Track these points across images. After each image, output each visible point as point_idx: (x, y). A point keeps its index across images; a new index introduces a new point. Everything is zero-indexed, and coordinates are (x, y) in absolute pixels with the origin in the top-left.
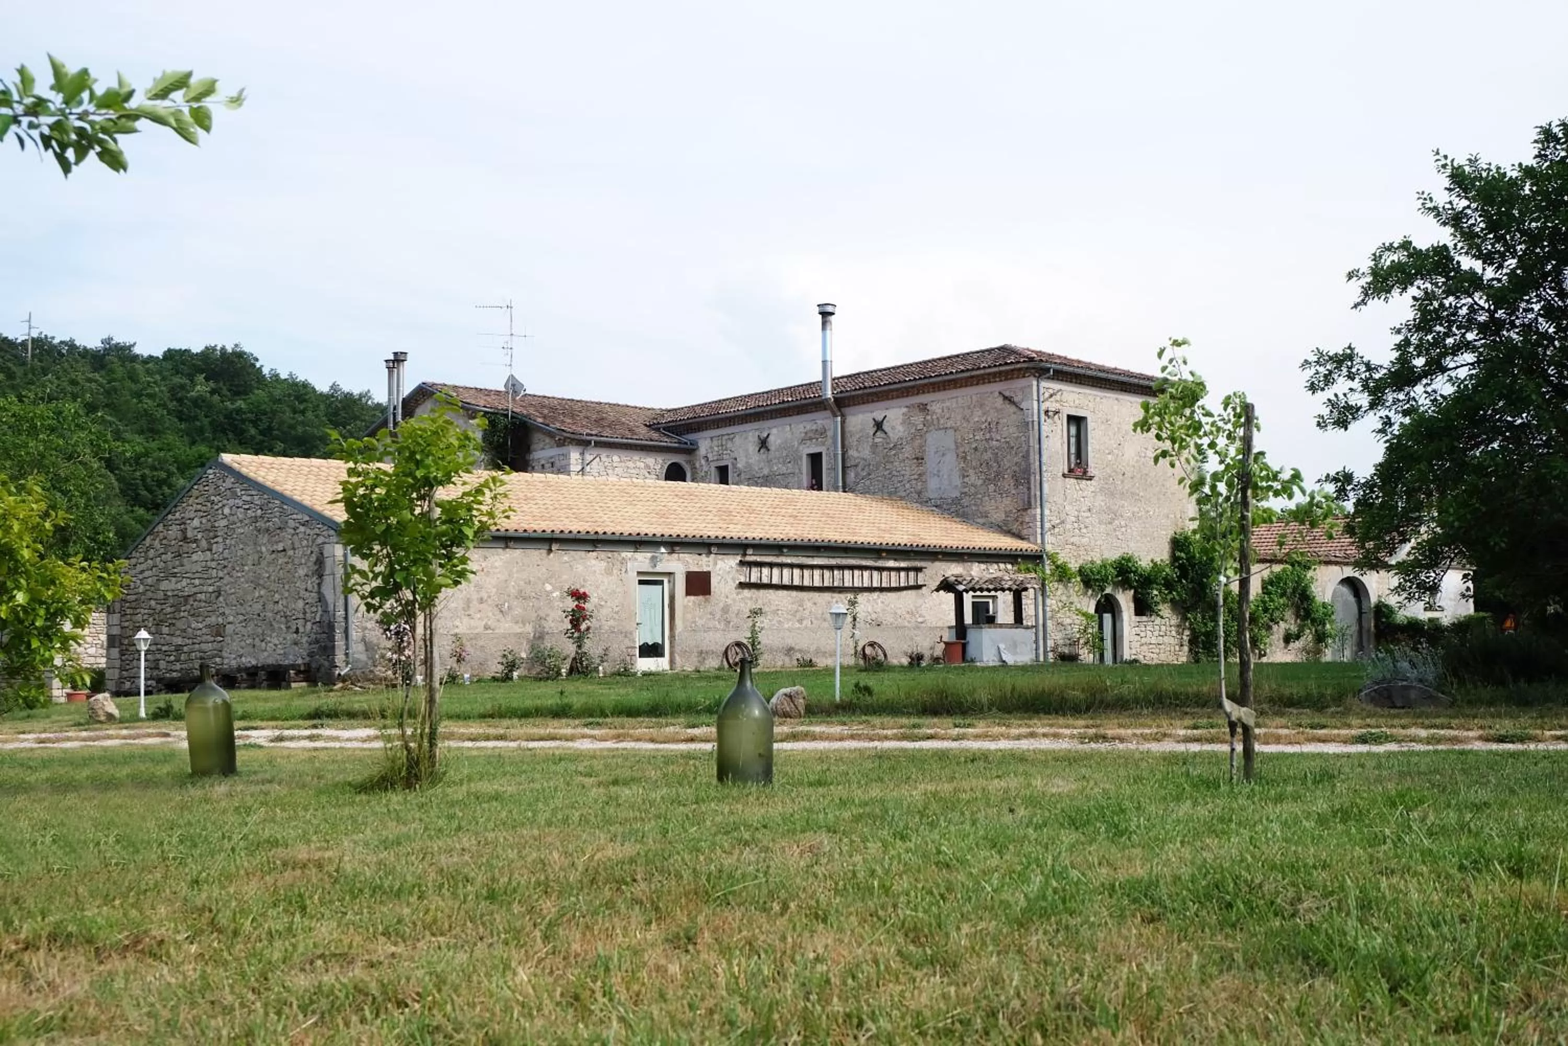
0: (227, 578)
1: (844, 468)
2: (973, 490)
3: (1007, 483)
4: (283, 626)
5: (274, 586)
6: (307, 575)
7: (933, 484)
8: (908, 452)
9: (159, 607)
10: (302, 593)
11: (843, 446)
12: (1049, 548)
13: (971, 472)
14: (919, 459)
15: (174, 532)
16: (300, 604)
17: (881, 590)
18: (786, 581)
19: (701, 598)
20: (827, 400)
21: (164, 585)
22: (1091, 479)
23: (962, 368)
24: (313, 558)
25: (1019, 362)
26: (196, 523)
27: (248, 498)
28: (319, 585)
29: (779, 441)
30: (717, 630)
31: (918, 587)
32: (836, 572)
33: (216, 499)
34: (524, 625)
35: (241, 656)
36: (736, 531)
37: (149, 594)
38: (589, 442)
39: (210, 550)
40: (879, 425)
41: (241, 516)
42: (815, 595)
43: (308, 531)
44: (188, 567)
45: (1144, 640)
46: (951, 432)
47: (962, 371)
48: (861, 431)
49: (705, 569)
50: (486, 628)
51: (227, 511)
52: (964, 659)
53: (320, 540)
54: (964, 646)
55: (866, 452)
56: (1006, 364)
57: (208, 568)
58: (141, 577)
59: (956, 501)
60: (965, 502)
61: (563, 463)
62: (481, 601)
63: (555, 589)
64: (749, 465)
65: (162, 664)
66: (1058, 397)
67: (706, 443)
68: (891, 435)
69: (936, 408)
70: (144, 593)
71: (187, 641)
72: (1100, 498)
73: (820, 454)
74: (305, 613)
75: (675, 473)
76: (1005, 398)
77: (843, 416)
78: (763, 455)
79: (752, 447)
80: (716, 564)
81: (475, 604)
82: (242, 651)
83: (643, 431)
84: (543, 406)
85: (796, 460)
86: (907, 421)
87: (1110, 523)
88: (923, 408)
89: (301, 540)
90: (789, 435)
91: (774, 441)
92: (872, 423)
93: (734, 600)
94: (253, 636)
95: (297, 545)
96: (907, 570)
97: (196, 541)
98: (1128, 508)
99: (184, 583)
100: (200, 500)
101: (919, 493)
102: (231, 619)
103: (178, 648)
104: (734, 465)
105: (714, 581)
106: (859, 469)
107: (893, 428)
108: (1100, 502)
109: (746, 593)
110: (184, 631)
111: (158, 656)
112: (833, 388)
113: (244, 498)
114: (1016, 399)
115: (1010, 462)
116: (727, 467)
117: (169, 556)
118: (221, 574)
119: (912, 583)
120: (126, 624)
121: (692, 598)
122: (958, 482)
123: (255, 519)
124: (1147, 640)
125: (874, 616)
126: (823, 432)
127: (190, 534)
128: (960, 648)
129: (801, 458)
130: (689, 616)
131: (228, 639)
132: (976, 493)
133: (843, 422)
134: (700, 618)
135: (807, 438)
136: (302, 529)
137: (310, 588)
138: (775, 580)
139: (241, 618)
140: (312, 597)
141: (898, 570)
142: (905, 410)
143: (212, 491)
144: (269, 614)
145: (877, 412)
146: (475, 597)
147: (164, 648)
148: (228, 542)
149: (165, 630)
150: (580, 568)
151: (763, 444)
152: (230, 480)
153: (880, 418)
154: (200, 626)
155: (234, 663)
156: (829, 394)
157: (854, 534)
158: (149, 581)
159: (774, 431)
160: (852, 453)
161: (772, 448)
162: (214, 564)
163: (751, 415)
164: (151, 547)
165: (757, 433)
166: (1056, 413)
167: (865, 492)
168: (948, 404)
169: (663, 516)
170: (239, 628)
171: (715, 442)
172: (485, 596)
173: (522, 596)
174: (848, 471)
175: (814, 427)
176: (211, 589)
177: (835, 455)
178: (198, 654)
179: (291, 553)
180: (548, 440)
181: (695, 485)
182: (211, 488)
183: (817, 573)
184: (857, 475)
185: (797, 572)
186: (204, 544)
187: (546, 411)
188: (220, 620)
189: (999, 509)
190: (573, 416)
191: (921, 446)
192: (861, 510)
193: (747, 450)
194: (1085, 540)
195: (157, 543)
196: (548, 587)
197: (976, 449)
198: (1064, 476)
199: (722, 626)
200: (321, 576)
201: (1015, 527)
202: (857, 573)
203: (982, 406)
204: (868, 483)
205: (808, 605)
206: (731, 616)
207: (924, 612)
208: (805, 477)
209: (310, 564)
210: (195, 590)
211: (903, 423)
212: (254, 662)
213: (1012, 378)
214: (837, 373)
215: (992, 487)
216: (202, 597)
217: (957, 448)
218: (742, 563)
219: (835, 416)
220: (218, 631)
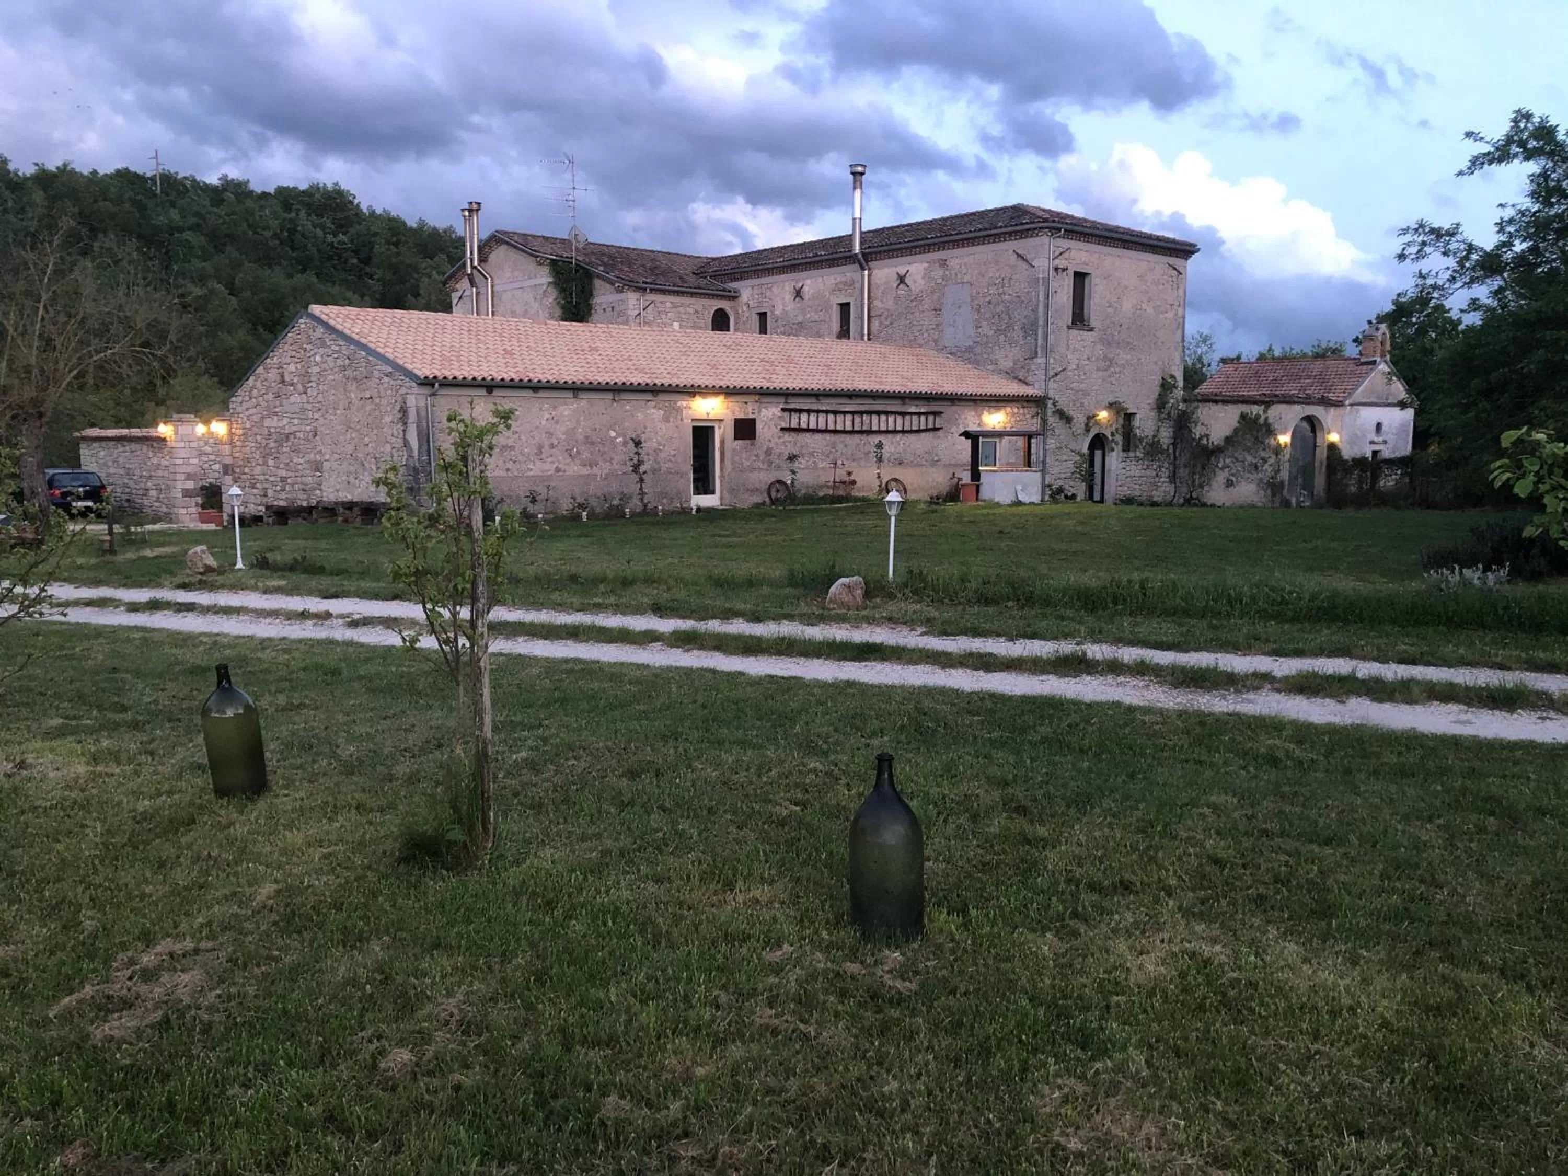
0: (322, 420)
1: (869, 317)
2: (985, 339)
3: (1017, 334)
4: (374, 467)
5: (364, 431)
6: (392, 422)
7: (949, 333)
8: (927, 303)
9: (264, 442)
10: (389, 437)
11: (869, 298)
12: (1051, 394)
13: (984, 323)
14: (937, 310)
15: (273, 375)
16: (388, 448)
17: (903, 432)
18: (822, 426)
19: (748, 442)
20: (856, 255)
21: (267, 423)
22: (1092, 330)
23: (980, 226)
24: (398, 407)
25: (1033, 223)
26: (292, 368)
27: (337, 348)
28: (404, 431)
29: (812, 291)
30: (760, 469)
31: (935, 429)
32: (865, 417)
33: (308, 347)
34: (591, 467)
35: (338, 491)
36: (780, 381)
37: (255, 430)
38: (645, 289)
39: (305, 393)
40: (902, 279)
41: (332, 365)
42: (847, 439)
43: (392, 382)
44: (286, 408)
45: (1128, 474)
46: (967, 286)
47: (980, 230)
48: (886, 283)
49: (751, 416)
50: (558, 470)
51: (318, 358)
52: (977, 499)
53: (403, 391)
54: (978, 487)
55: (890, 303)
56: (1022, 224)
57: (304, 410)
58: (247, 413)
59: (969, 350)
60: (978, 350)
61: (622, 307)
62: (552, 446)
63: (618, 435)
64: (784, 312)
65: (270, 493)
66: (1066, 255)
67: (747, 291)
68: (912, 287)
69: (954, 263)
70: (250, 429)
71: (290, 474)
72: (1099, 347)
73: (848, 304)
74: (392, 456)
75: (720, 322)
76: (1019, 255)
77: (869, 269)
78: (798, 303)
79: (789, 297)
80: (760, 412)
81: (546, 450)
82: (338, 487)
83: (692, 279)
84: (604, 254)
85: (827, 308)
86: (927, 275)
87: (1106, 370)
88: (943, 263)
89: (386, 390)
90: (821, 286)
91: (808, 291)
92: (896, 277)
93: (776, 444)
94: (349, 473)
95: (382, 393)
96: (926, 414)
97: (292, 385)
98: (1123, 356)
99: (285, 421)
100: (294, 347)
101: (936, 341)
102: (327, 457)
103: (283, 480)
104: (772, 312)
105: (759, 426)
106: (883, 318)
107: (915, 282)
108: (1100, 350)
109: (787, 436)
110: (287, 464)
111: (267, 486)
112: (861, 243)
113: (333, 347)
114: (1029, 257)
115: (1020, 315)
116: (765, 313)
117: (270, 396)
118: (316, 416)
119: (930, 426)
120: (237, 455)
121: (740, 442)
122: (971, 331)
123: (344, 368)
124: (1132, 473)
125: (896, 456)
126: (851, 284)
127: (287, 378)
128: (974, 488)
129: (831, 307)
130: (737, 458)
131: (326, 475)
132: (987, 343)
133: (869, 276)
134: (747, 460)
135: (836, 289)
136: (386, 379)
137: (395, 433)
138: (812, 425)
139: (336, 456)
140: (399, 443)
141: (919, 414)
142: (926, 265)
143: (304, 339)
144: (360, 455)
145: (901, 265)
146: (547, 443)
147: (272, 479)
148: (321, 387)
149: (271, 462)
150: (640, 416)
151: (798, 293)
152: (321, 330)
153: (902, 272)
154: (301, 461)
155: (332, 498)
156: (857, 249)
157: (881, 383)
158: (255, 418)
159: (808, 282)
160: (877, 303)
161: (806, 297)
162: (309, 407)
163: (787, 266)
164: (254, 387)
165: (793, 284)
166: (1064, 270)
167: (888, 340)
168: (966, 260)
169: (714, 367)
170: (335, 465)
171: (756, 291)
172: (555, 442)
173: (588, 441)
174: (873, 320)
175: (844, 279)
176: (308, 429)
177: (862, 305)
178: (301, 487)
179: (377, 400)
180: (608, 286)
181: (739, 335)
182: (303, 337)
183: (849, 417)
184: (881, 323)
185: (831, 417)
186: (300, 387)
187: (606, 260)
188: (318, 458)
189: (1006, 357)
190: (630, 266)
191: (939, 299)
192: (885, 358)
193: (783, 299)
194: (1082, 386)
195: (258, 384)
196: (613, 434)
197: (989, 302)
198: (1069, 328)
199: (765, 467)
200: (405, 424)
201: (1021, 375)
202: (883, 417)
203: (997, 262)
204: (890, 331)
205: (840, 447)
206: (773, 457)
207: (940, 453)
208: (836, 326)
209: (396, 412)
210: (295, 429)
211: (923, 278)
212: (349, 497)
213: (1026, 237)
214: (864, 230)
215: (1002, 338)
216: (301, 435)
217: (972, 300)
218: (783, 410)
219: (863, 269)
220: (317, 467)
